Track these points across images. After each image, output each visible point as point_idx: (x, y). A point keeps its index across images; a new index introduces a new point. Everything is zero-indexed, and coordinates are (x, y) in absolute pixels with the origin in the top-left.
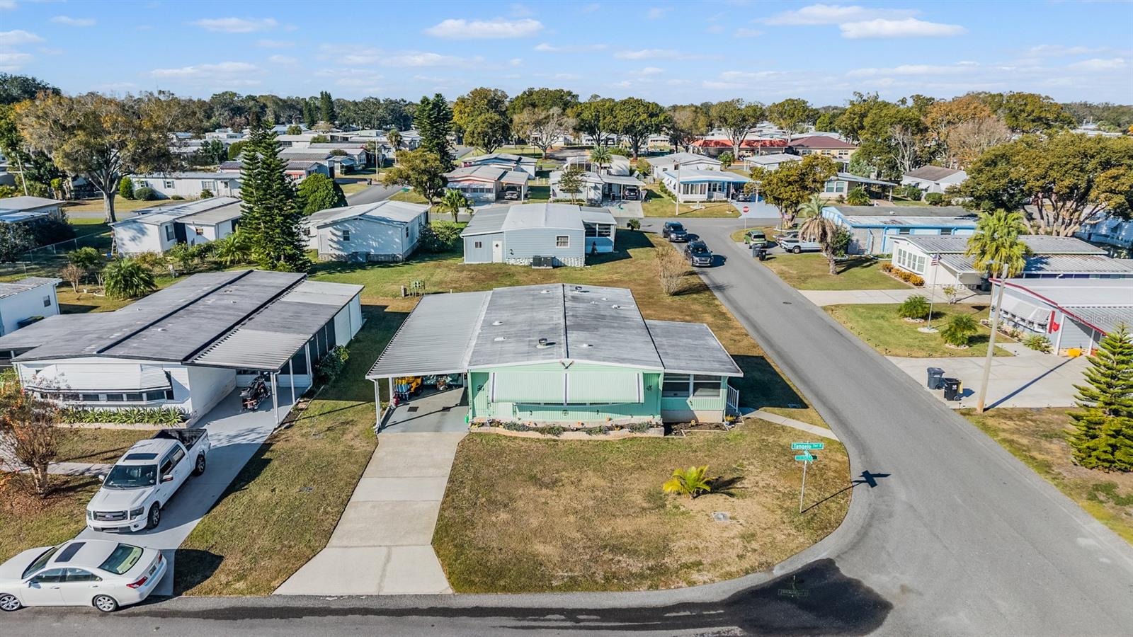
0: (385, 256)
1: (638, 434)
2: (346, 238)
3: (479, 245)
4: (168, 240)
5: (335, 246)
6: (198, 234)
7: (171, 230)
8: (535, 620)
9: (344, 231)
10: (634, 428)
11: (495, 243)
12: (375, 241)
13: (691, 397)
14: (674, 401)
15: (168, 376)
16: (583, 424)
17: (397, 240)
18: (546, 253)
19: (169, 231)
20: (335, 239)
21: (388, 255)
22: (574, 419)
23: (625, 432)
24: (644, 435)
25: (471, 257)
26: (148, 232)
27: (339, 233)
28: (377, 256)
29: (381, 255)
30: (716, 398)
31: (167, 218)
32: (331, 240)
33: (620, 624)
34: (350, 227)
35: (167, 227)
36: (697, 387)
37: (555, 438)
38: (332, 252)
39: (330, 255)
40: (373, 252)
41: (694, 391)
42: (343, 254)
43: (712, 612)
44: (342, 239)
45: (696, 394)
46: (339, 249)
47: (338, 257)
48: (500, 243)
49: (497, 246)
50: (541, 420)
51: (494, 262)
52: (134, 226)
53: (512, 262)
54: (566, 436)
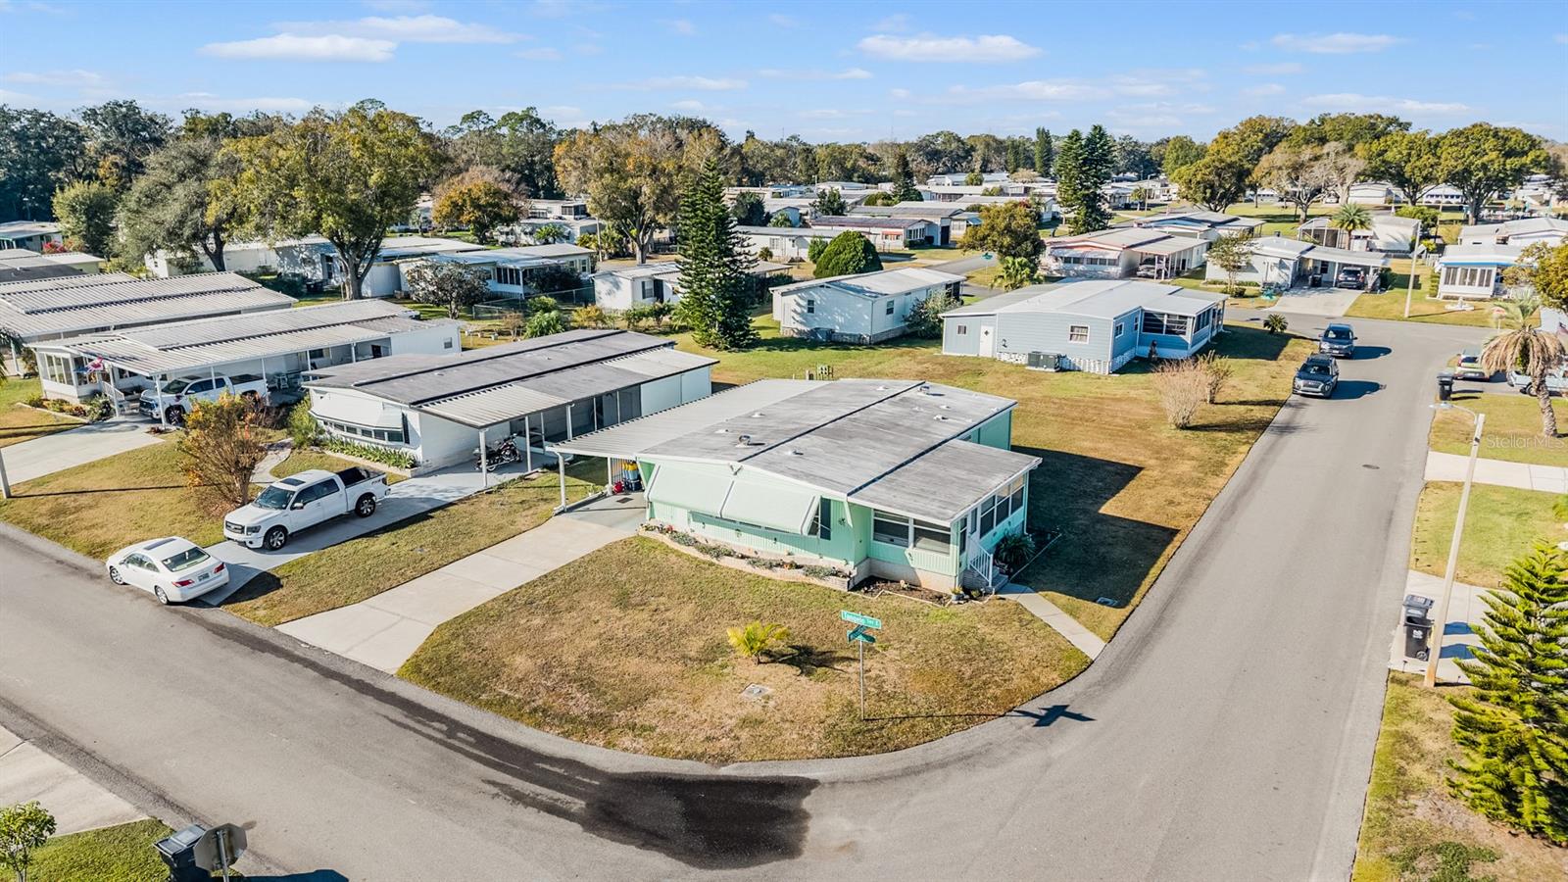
0: (850, 335)
1: (815, 581)
2: (811, 310)
3: (962, 330)
4: (644, 297)
5: (798, 318)
6: (674, 293)
7: (649, 286)
8: (419, 722)
9: (809, 301)
10: (813, 571)
11: (984, 329)
12: (842, 316)
13: (910, 549)
14: (886, 550)
15: (404, 418)
16: (756, 553)
17: (866, 317)
18: (1051, 350)
19: (646, 288)
20: (799, 310)
21: (855, 335)
22: (747, 543)
23: (798, 575)
24: (822, 583)
25: (952, 346)
26: (622, 286)
27: (804, 303)
28: (842, 335)
29: (847, 335)
30: (944, 556)
31: (645, 272)
32: (795, 311)
33: (483, 754)
34: (816, 296)
35: (643, 283)
36: (920, 534)
37: (714, 560)
38: (794, 326)
39: (792, 329)
40: (837, 329)
41: (916, 539)
42: (806, 329)
43: (586, 780)
44: (806, 311)
45: (918, 544)
46: (801, 323)
47: (800, 332)
48: (990, 330)
49: (986, 333)
50: (713, 538)
51: (981, 355)
52: (611, 279)
53: (1005, 357)
54: (726, 561)
